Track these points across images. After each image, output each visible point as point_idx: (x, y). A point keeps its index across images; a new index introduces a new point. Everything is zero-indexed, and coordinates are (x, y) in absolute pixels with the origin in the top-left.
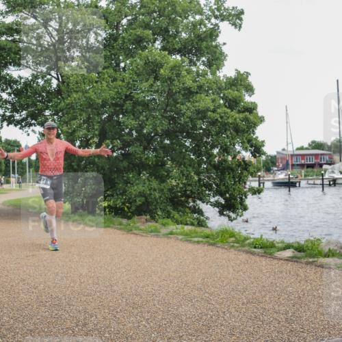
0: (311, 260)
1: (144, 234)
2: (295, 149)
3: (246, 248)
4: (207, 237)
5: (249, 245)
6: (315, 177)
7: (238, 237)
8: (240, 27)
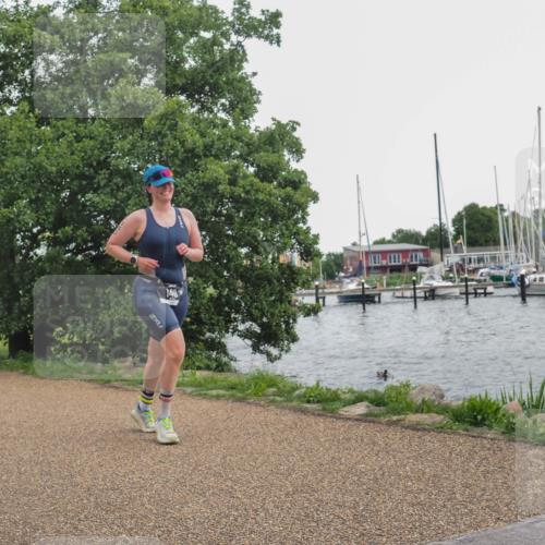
0: (395, 418)
1: (130, 388)
2: (371, 243)
3: (295, 403)
4: (233, 388)
5: (299, 397)
6: (403, 286)
7: (281, 385)
8: (278, 42)
